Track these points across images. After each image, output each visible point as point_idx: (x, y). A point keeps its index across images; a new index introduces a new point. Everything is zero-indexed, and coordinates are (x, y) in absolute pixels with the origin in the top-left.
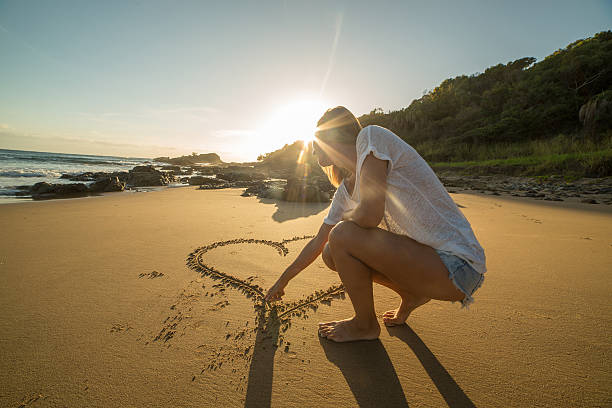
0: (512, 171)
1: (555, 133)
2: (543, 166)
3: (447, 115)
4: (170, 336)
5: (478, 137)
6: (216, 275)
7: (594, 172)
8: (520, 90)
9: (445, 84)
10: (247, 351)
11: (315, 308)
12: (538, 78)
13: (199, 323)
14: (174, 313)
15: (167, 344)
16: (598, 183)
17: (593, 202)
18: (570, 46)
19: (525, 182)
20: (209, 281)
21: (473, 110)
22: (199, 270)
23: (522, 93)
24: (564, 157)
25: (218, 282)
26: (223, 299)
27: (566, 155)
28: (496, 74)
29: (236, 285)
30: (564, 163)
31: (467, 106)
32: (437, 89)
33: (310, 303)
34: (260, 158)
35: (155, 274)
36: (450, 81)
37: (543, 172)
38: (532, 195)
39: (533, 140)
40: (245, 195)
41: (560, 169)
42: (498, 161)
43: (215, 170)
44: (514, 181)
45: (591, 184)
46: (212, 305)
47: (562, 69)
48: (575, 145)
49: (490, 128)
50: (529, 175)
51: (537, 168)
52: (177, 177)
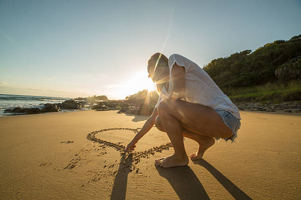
0: (249, 100)
1: (266, 82)
2: (263, 97)
3: (215, 76)
4: (73, 167)
5: (231, 85)
6: (101, 142)
7: (287, 99)
8: (247, 63)
9: (213, 62)
10: (115, 173)
11: (153, 154)
12: (254, 58)
13: (90, 161)
14: (77, 157)
15: (70, 171)
16: (291, 104)
17: (290, 112)
18: (265, 46)
19: (256, 105)
20: (97, 144)
21: (227, 73)
22: (93, 140)
23: (248, 65)
24: (272, 92)
25: (102, 144)
26: (104, 151)
27: (273, 92)
28: (236, 56)
29: (111, 146)
30: (273, 95)
31: (224, 71)
32: (210, 64)
33: (151, 152)
34: (126, 98)
35: (69, 142)
36: (215, 60)
37: (263, 100)
38: (260, 110)
39: (256, 85)
40: (119, 113)
41: (271, 98)
42: (241, 96)
43: (105, 103)
44: (250, 104)
45: (287, 105)
46: (98, 154)
47: (264, 54)
48: (276, 87)
49: (236, 80)
50: (257, 101)
51: (261, 98)
52: (86, 106)
